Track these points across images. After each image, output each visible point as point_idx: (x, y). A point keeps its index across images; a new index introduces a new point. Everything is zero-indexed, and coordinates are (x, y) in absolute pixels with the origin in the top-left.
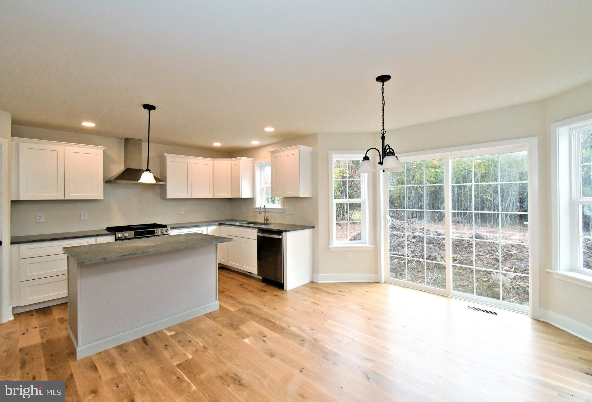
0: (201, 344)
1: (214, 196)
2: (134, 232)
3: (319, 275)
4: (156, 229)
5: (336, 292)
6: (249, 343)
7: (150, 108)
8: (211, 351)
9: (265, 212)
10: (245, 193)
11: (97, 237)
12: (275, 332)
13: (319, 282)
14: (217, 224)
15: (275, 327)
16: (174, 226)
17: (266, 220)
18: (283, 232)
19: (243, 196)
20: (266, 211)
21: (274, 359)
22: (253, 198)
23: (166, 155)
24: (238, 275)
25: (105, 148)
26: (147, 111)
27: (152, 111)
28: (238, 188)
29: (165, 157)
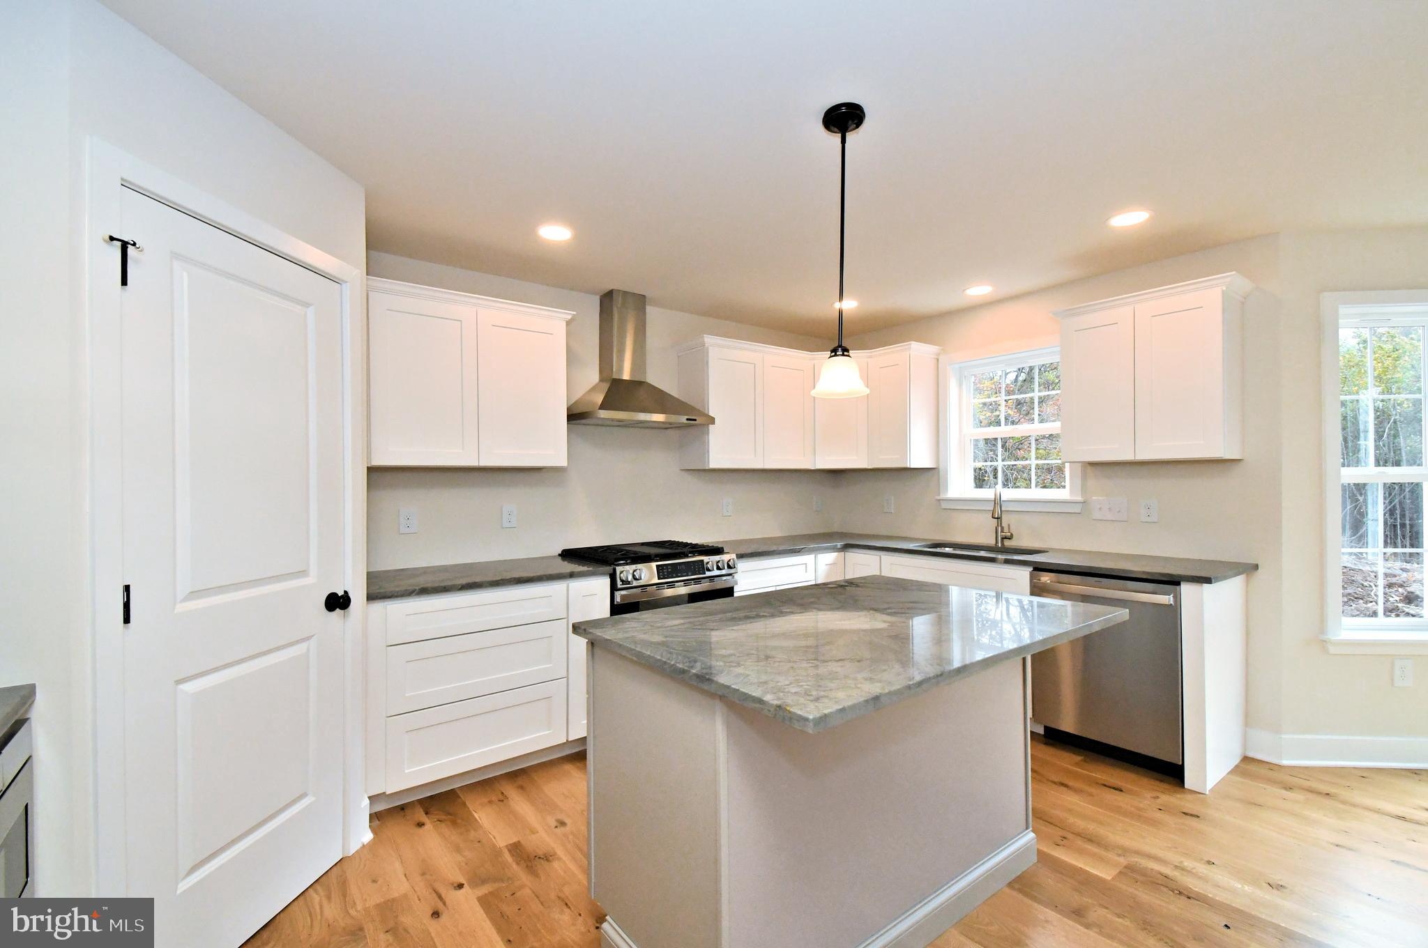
2: (657, 566)
3: (1284, 736)
4: (706, 559)
10: (919, 457)
11: (569, 580)
13: (1285, 762)
14: (839, 545)
18: (1178, 584)
19: (915, 463)
22: (939, 468)
23: (706, 339)
25: (570, 317)
28: (902, 440)
29: (703, 345)
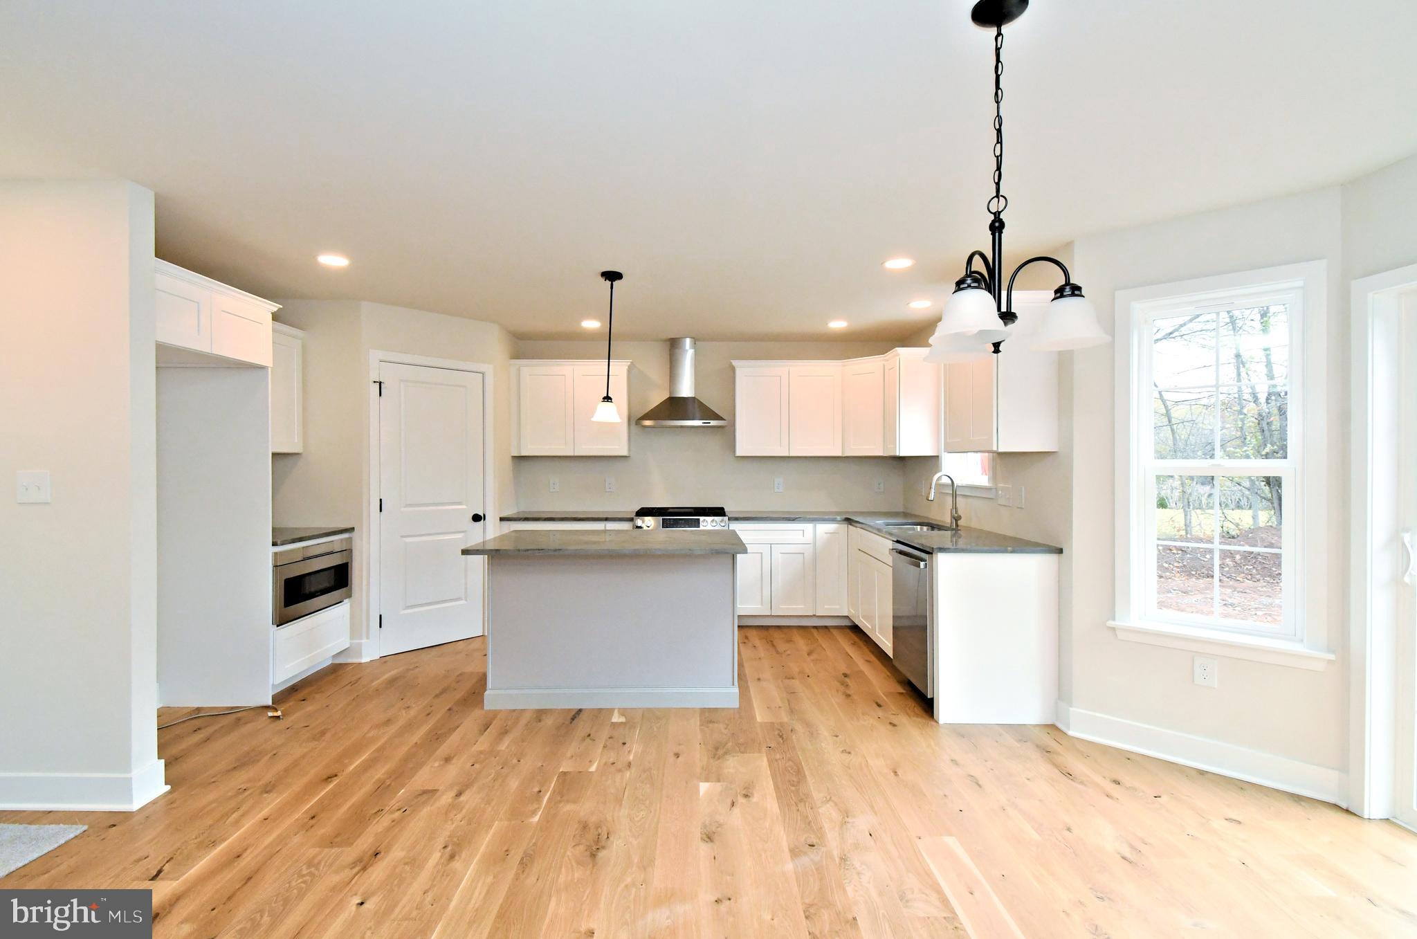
0: (631, 757)
1: (843, 452)
2: (663, 519)
3: (1071, 709)
4: (702, 518)
5: (1099, 779)
6: (701, 794)
7: (612, 276)
8: (628, 775)
9: (954, 495)
11: (606, 522)
12: (779, 798)
13: (1071, 733)
14: (839, 518)
15: (793, 788)
16: (737, 516)
17: (956, 521)
18: (932, 553)
20: (957, 493)
21: (704, 849)
22: (938, 456)
23: (735, 363)
24: (870, 653)
25: (629, 363)
26: (609, 283)
27: (616, 283)
28: (894, 431)
29: (734, 367)
